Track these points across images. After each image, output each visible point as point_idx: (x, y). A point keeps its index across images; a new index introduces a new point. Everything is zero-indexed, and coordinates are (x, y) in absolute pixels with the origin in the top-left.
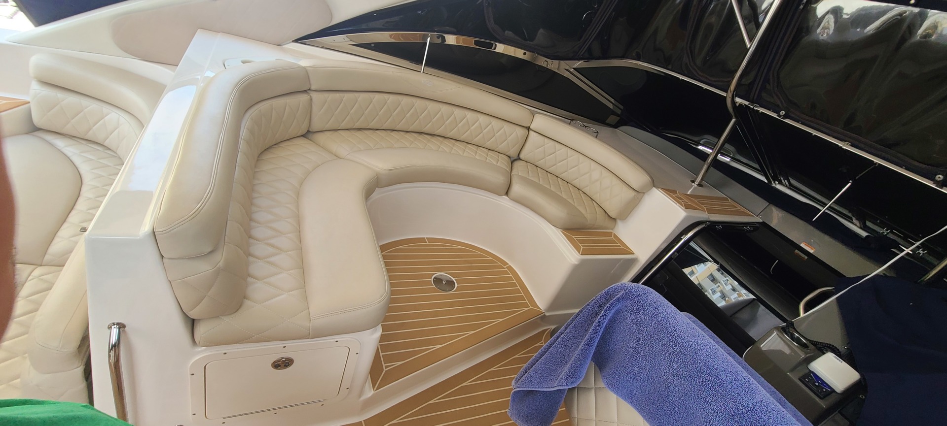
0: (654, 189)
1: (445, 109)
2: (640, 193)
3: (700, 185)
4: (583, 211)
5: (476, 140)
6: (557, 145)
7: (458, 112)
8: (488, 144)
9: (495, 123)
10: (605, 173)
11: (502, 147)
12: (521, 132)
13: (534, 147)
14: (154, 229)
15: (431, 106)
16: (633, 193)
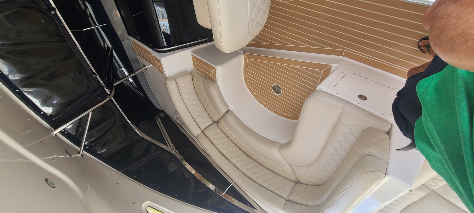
0: (167, 77)
1: (233, 161)
2: (174, 78)
3: (145, 66)
4: (202, 85)
5: (228, 140)
6: (195, 118)
7: (229, 156)
8: (223, 135)
9: (215, 142)
10: (183, 95)
11: (219, 131)
12: (207, 132)
13: (205, 122)
14: (385, 176)
15: (238, 165)
16: (177, 80)
